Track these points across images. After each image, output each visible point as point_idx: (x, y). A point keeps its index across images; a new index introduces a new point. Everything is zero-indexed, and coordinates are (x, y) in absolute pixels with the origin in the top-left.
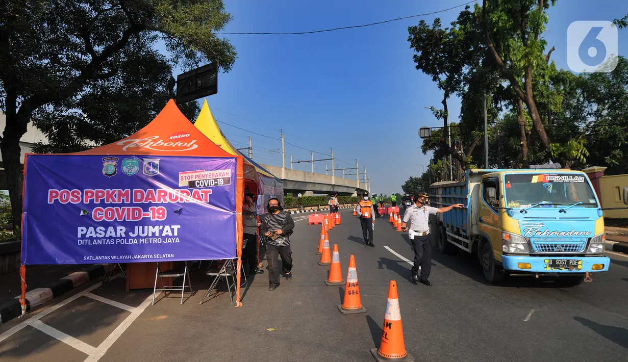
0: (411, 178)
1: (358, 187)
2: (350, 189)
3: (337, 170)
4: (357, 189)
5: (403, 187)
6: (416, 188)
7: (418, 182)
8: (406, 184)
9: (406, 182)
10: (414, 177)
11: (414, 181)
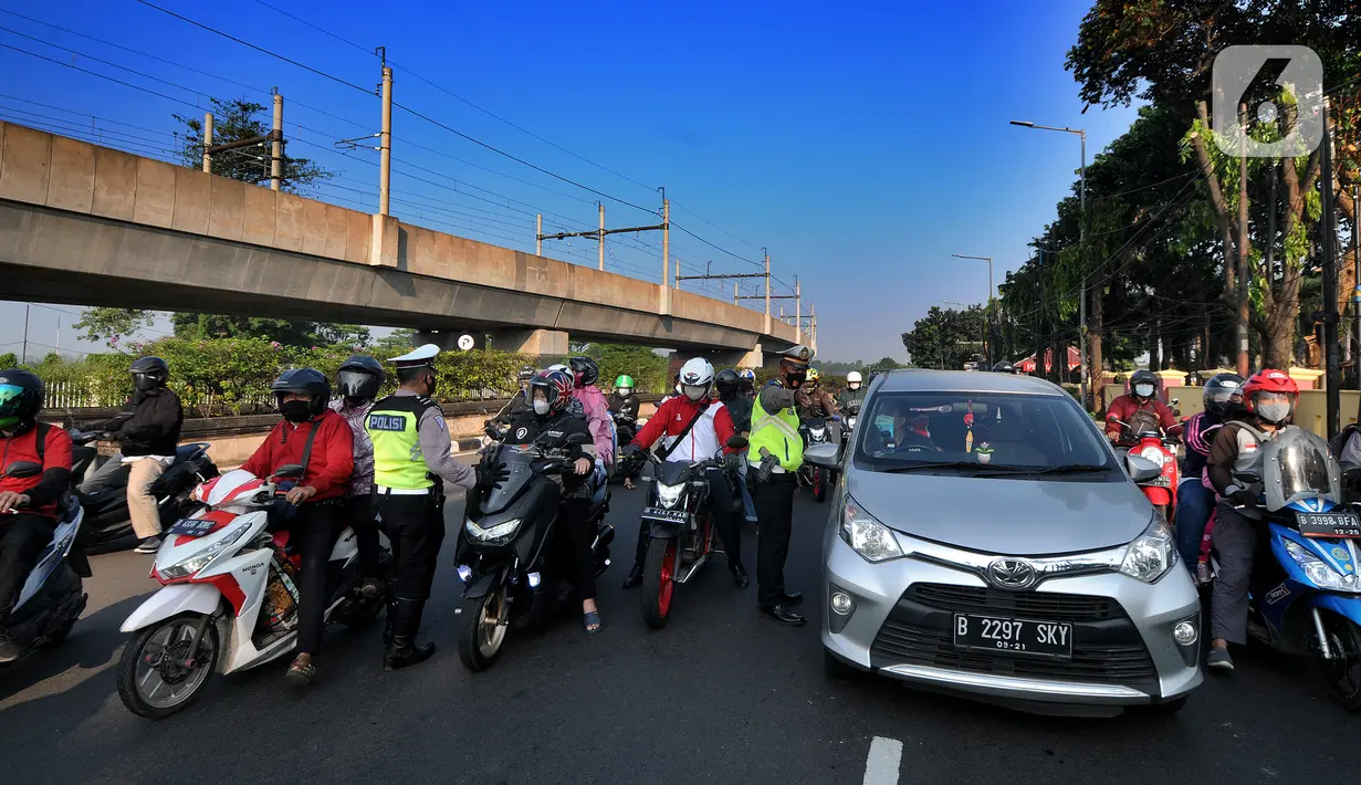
0: (935, 310)
1: (767, 332)
2: (737, 336)
3: (708, 277)
4: (764, 339)
5: (906, 338)
6: (952, 343)
7: (958, 324)
8: (917, 331)
9: (917, 324)
10: (943, 309)
11: (943, 320)
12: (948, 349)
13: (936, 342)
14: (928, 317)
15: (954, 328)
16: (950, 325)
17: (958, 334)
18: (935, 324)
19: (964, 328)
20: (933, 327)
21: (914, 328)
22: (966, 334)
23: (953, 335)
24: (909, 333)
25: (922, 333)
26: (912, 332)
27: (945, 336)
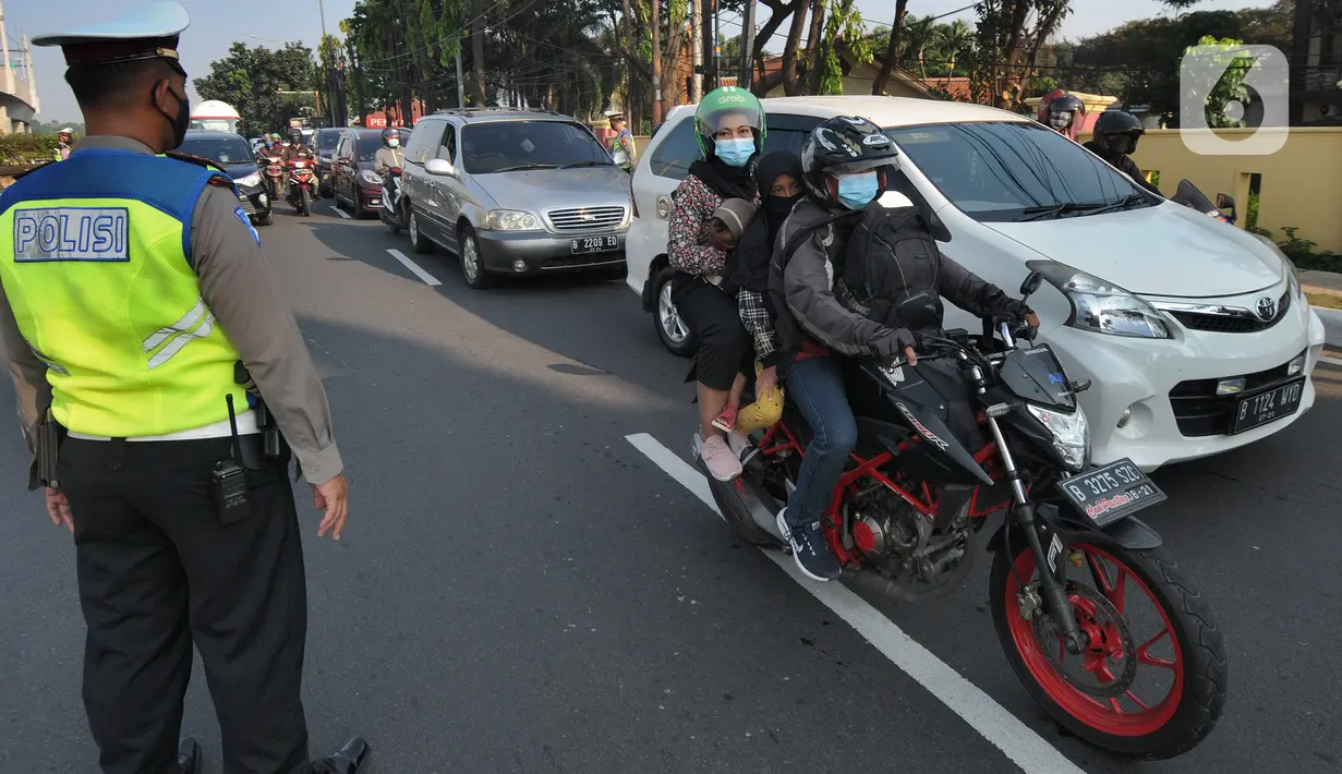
0: (239, 48)
6: (268, 93)
7: (275, 67)
8: (218, 76)
9: (214, 65)
10: (251, 46)
11: (253, 61)
12: (263, 100)
14: (231, 57)
15: (272, 74)
16: (263, 69)
17: (276, 81)
18: (242, 67)
19: (284, 72)
20: (239, 71)
21: (211, 71)
22: (288, 81)
23: (270, 83)
24: (204, 78)
25: (224, 79)
26: (209, 77)
27: (259, 84)
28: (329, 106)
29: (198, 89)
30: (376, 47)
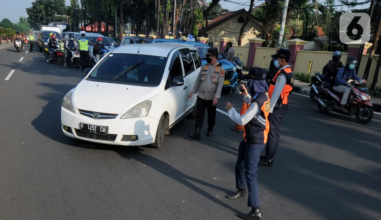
6: (51, 15)
7: (54, 5)
8: (34, 7)
9: (33, 3)
12: (49, 18)
13: (44, 14)
15: (52, 7)
16: (49, 6)
17: (53, 11)
18: (43, 4)
19: (56, 7)
20: (41, 6)
21: (32, 6)
22: (57, 11)
23: (51, 11)
24: (29, 8)
25: (36, 9)
26: (31, 7)
27: (48, 11)
28: (73, 22)
29: (27, 12)
30: (92, 5)
